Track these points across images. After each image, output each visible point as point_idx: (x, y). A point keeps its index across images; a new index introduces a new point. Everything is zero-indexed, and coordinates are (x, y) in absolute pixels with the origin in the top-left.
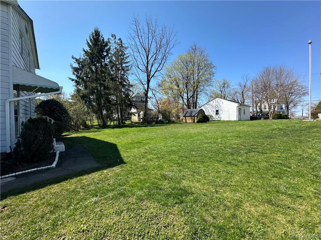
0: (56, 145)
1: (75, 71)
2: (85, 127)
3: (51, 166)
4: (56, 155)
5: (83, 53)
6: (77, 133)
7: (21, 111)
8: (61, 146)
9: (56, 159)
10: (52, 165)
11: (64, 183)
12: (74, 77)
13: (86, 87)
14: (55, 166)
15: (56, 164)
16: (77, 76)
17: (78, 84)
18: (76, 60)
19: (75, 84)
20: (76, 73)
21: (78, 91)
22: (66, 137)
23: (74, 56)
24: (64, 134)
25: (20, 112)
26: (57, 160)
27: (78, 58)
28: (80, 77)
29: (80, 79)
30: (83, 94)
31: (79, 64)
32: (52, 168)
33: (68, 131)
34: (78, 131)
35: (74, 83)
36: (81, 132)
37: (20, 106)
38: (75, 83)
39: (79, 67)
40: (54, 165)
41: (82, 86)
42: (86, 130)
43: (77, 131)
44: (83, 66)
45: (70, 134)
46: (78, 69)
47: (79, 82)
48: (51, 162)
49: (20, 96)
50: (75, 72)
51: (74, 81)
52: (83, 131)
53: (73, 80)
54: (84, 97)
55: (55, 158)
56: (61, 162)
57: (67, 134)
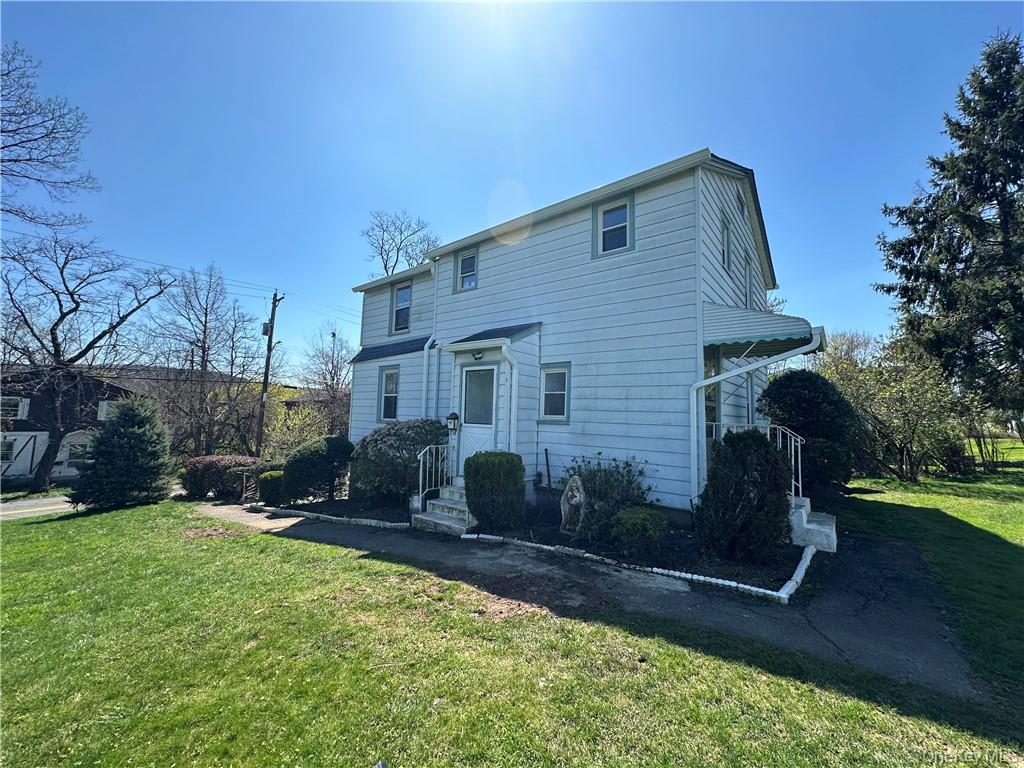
0: (809, 522)
1: (897, 255)
2: (951, 469)
3: (774, 593)
4: (801, 559)
5: (931, 173)
6: (906, 488)
7: (725, 409)
8: (823, 530)
9: (795, 575)
10: (778, 591)
11: (792, 689)
12: (894, 278)
13: (950, 303)
14: (786, 602)
15: (792, 592)
16: (903, 270)
17: (911, 301)
18: (902, 213)
19: (899, 301)
20: (900, 261)
21: (914, 324)
22: (858, 496)
23: (891, 205)
24: (852, 485)
25: (723, 413)
26: (799, 581)
27: (906, 204)
28: (918, 271)
29: (916, 280)
30: (935, 332)
31: (913, 222)
32: (777, 602)
33: (874, 474)
34: (916, 482)
35: (895, 300)
36: (927, 488)
37: (723, 397)
38: (899, 299)
39: (916, 232)
40: (784, 594)
41: (932, 303)
42: (954, 479)
43: (908, 480)
44: (932, 226)
45: (880, 488)
46: (911, 242)
47: (914, 289)
48: (779, 580)
49: (722, 370)
50: (896, 257)
51: (896, 293)
52: (936, 483)
53: (890, 290)
54: (938, 345)
55: (796, 568)
56: (810, 593)
57: (868, 487)
